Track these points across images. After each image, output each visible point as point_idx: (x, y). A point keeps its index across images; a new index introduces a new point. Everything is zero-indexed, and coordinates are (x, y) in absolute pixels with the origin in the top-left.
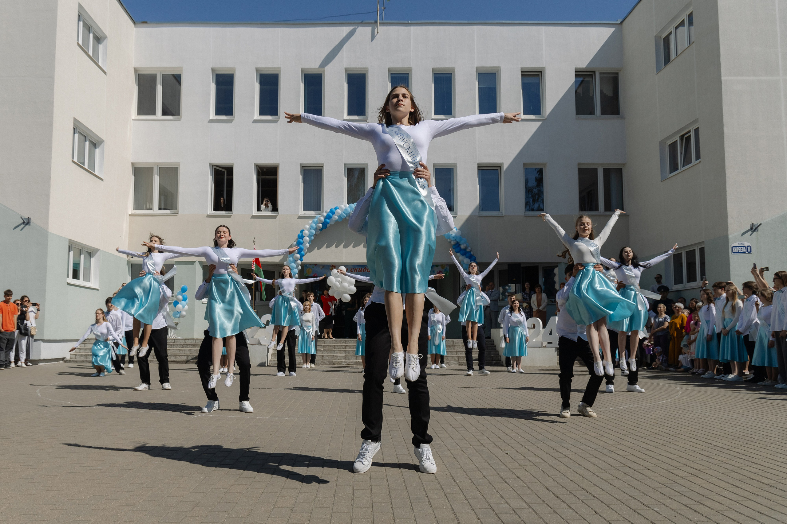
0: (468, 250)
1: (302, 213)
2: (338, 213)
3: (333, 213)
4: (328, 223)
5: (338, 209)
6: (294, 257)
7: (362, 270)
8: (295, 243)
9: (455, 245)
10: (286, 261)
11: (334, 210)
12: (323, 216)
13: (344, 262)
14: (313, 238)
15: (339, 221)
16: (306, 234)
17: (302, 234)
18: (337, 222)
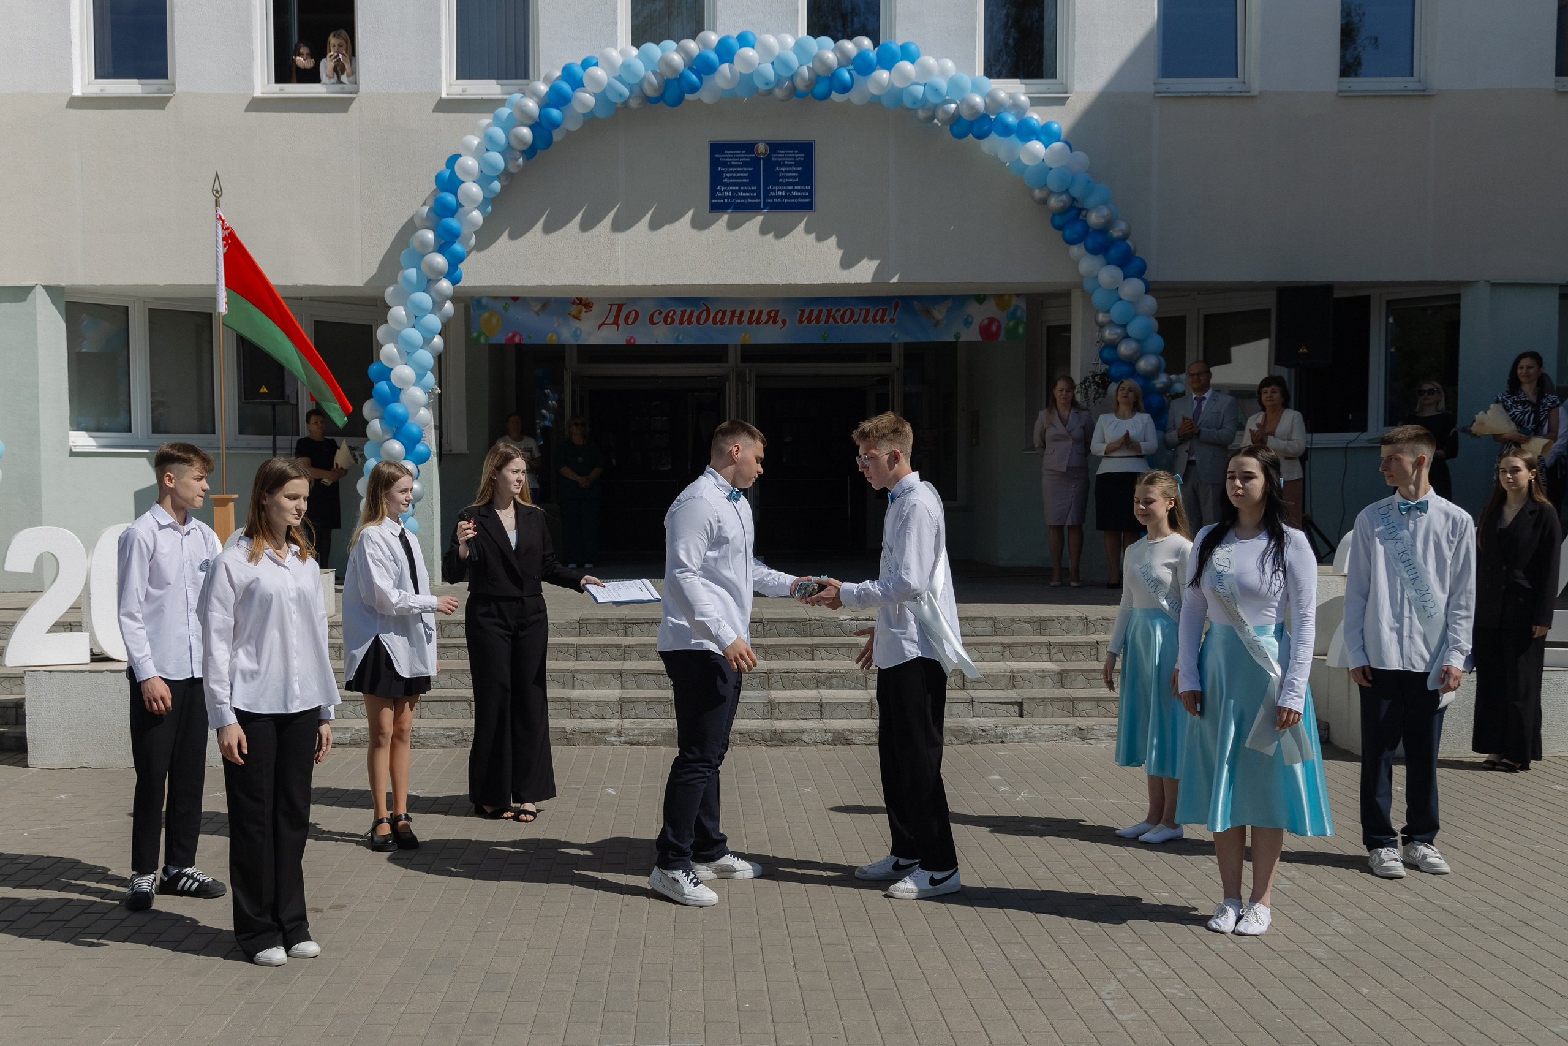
0: (1116, 233)
1: (450, 85)
2: (596, 81)
3: (577, 83)
4: (555, 125)
5: (596, 64)
6: (423, 267)
7: (694, 319)
8: (426, 209)
9: (1063, 211)
10: (396, 282)
11: (578, 70)
12: (534, 94)
13: (623, 282)
14: (497, 185)
15: (601, 114)
16: (467, 171)
17: (453, 172)
18: (591, 120)
